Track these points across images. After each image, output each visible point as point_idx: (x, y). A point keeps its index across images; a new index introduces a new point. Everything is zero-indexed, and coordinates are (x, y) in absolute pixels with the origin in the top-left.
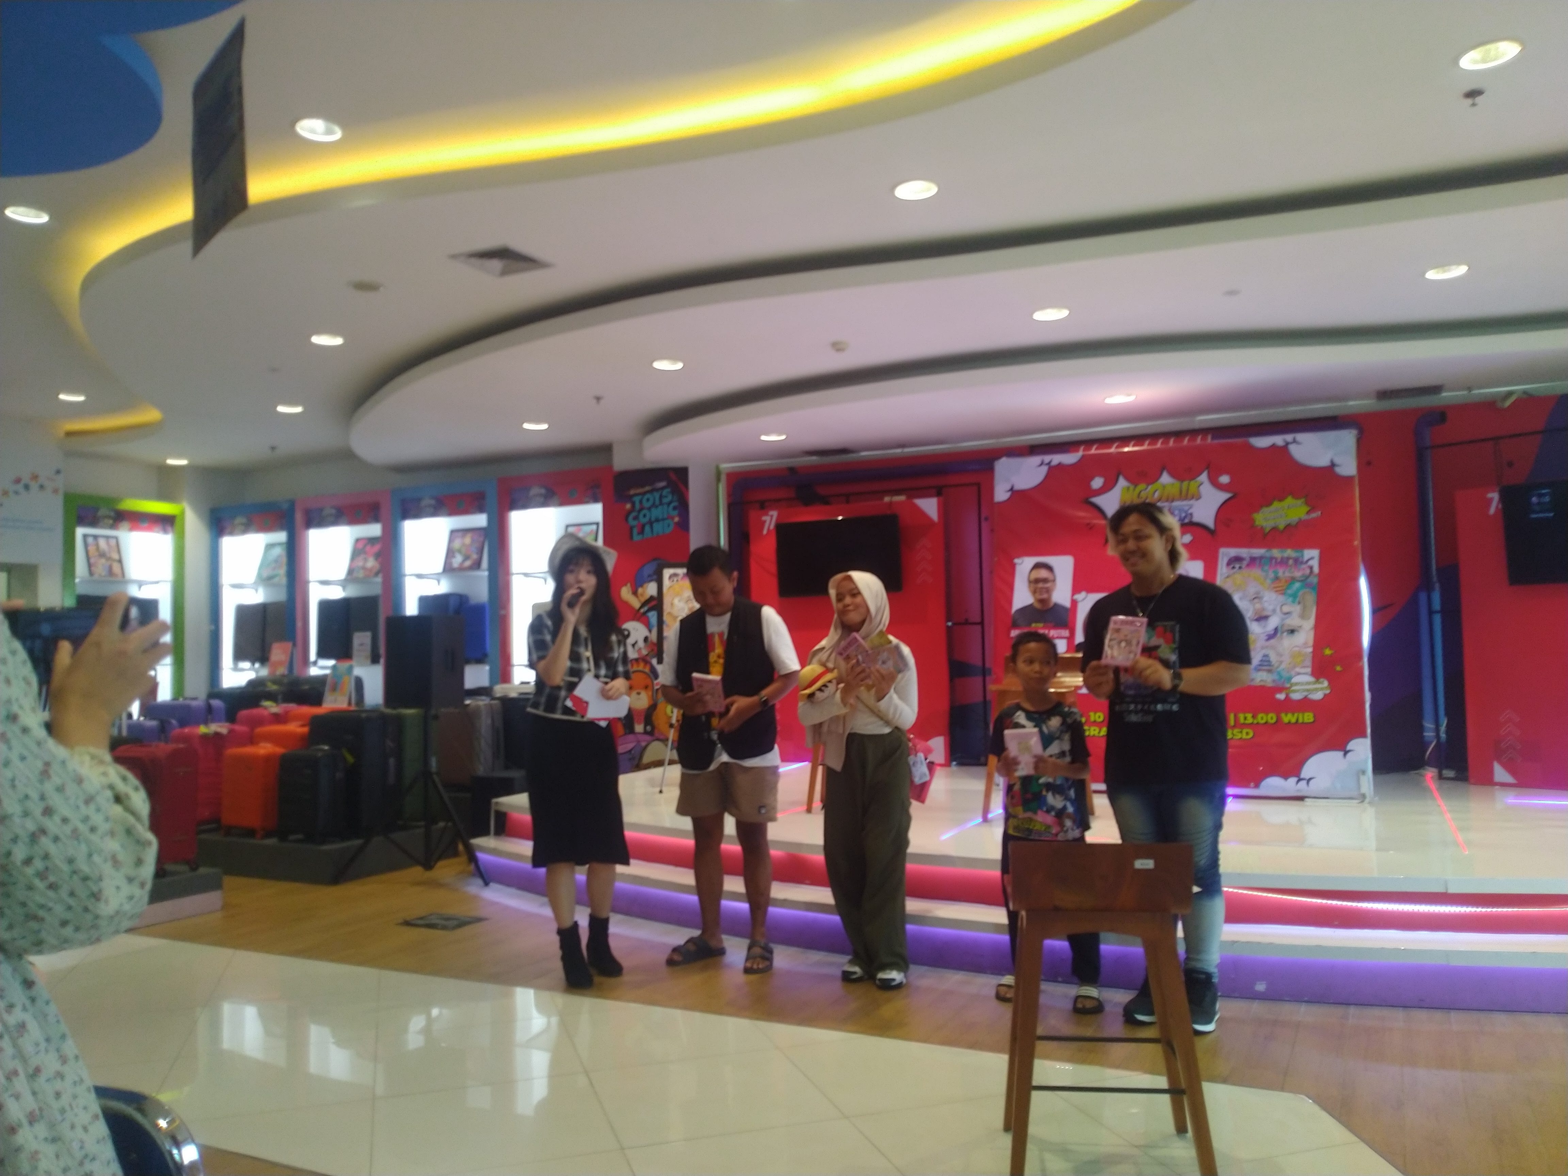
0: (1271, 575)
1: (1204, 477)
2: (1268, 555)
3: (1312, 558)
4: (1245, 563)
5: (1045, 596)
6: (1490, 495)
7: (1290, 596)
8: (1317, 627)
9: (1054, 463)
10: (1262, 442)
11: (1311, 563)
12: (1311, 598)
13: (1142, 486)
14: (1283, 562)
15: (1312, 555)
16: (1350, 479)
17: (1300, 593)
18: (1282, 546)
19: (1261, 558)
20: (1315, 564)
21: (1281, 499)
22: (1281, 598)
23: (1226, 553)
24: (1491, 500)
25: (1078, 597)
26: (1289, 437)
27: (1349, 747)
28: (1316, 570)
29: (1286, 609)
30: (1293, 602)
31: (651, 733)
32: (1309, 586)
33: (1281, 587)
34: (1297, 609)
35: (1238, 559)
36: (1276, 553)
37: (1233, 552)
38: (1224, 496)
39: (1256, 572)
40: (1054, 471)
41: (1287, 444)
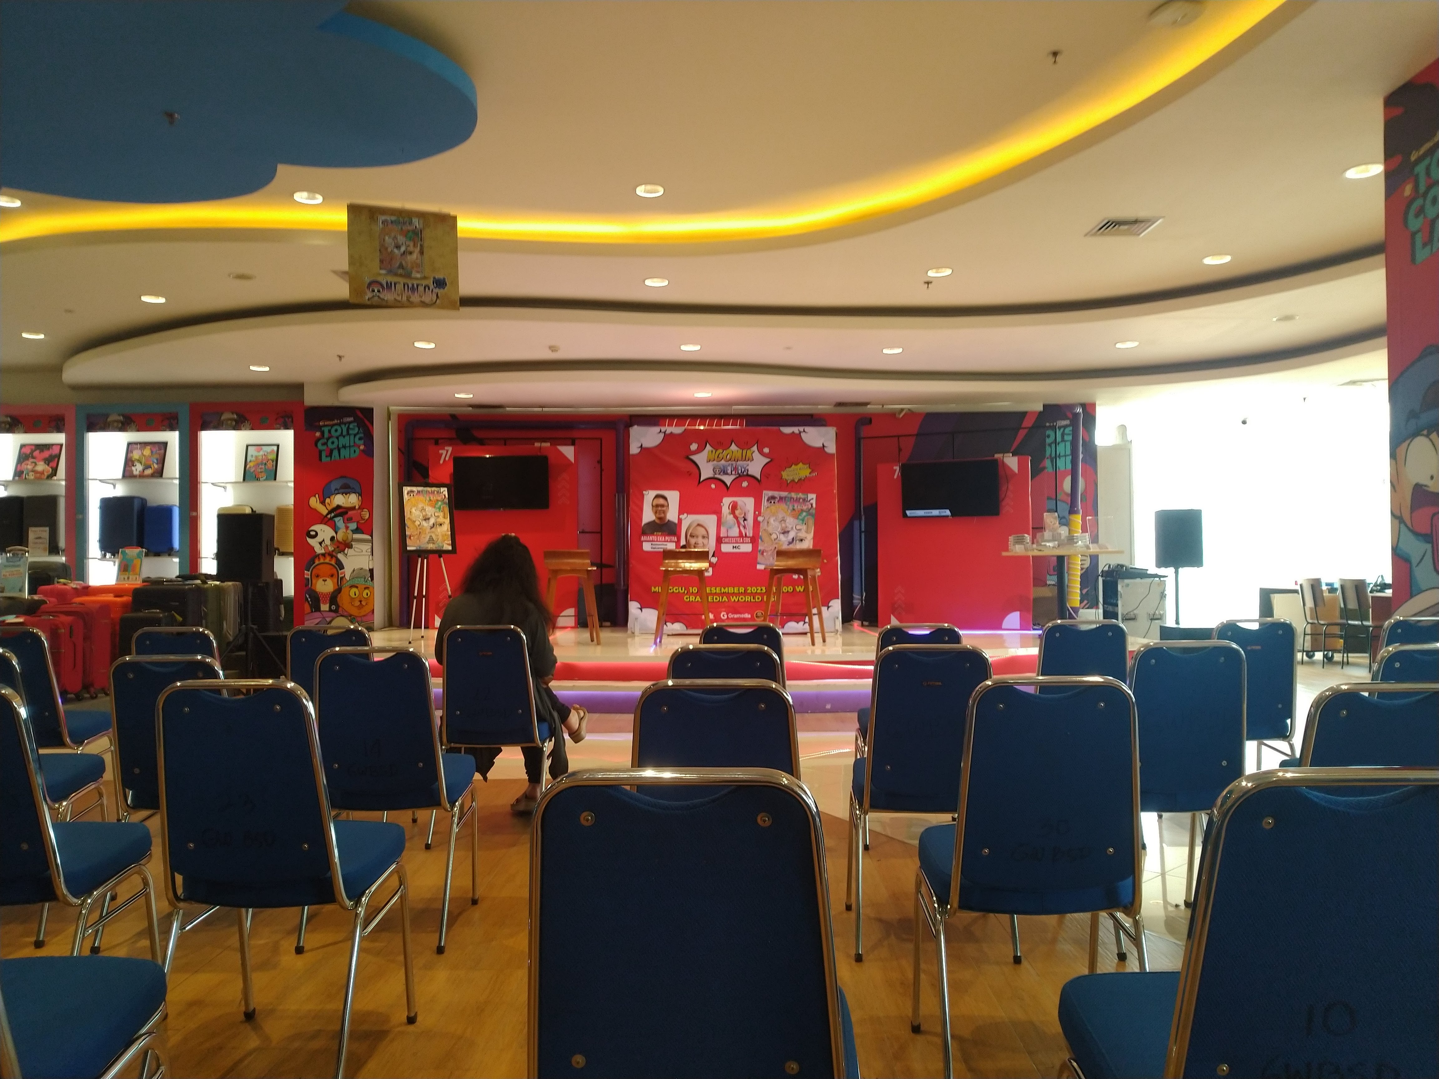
0: (791, 508)
1: (755, 448)
2: (789, 496)
3: (812, 499)
4: (777, 500)
5: (662, 515)
6: (895, 468)
7: (801, 520)
8: (814, 538)
9: (668, 432)
10: (787, 430)
11: (811, 501)
12: (811, 522)
13: (720, 451)
14: (797, 500)
15: (812, 497)
16: (832, 455)
17: (806, 518)
18: (797, 491)
19: (785, 498)
20: (814, 502)
21: (796, 464)
22: (796, 521)
23: (767, 494)
24: (896, 470)
25: (682, 517)
26: (801, 429)
27: (830, 605)
28: (814, 505)
29: (798, 527)
30: (802, 524)
31: (336, 611)
32: (810, 514)
33: (796, 514)
34: (804, 527)
35: (773, 498)
36: (793, 495)
37: (770, 493)
38: (767, 460)
39: (783, 506)
40: (668, 438)
41: (800, 433)
